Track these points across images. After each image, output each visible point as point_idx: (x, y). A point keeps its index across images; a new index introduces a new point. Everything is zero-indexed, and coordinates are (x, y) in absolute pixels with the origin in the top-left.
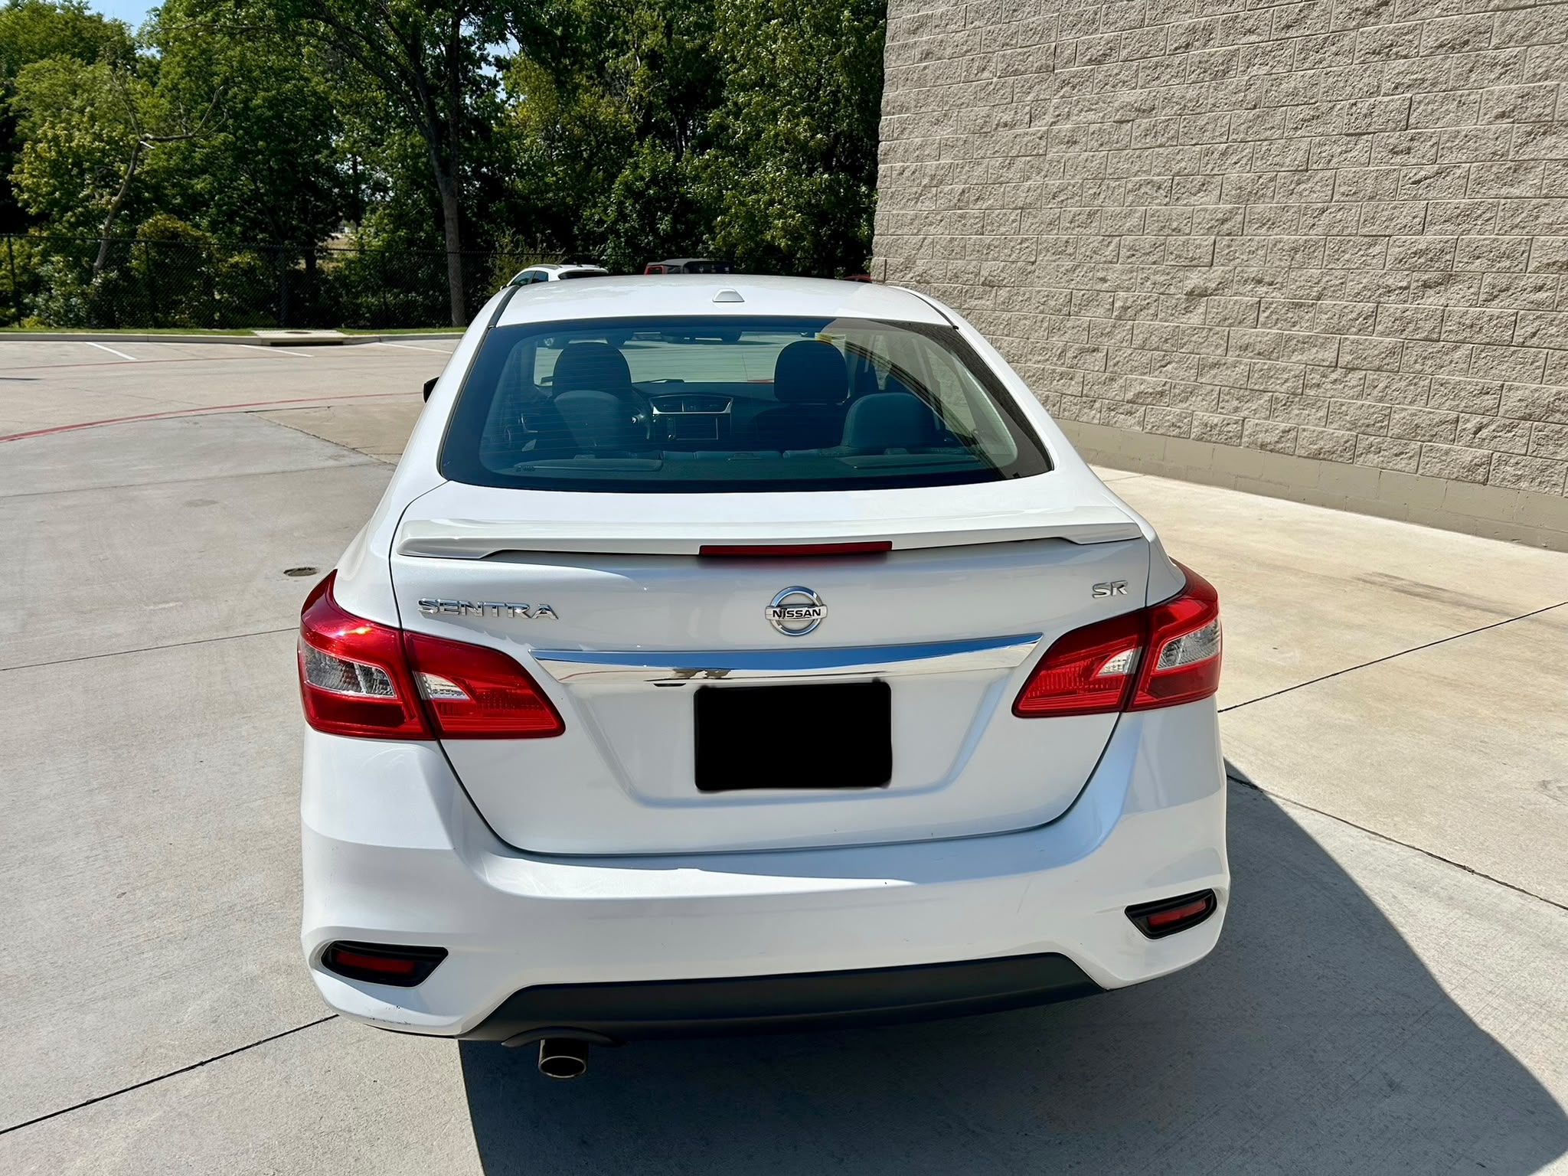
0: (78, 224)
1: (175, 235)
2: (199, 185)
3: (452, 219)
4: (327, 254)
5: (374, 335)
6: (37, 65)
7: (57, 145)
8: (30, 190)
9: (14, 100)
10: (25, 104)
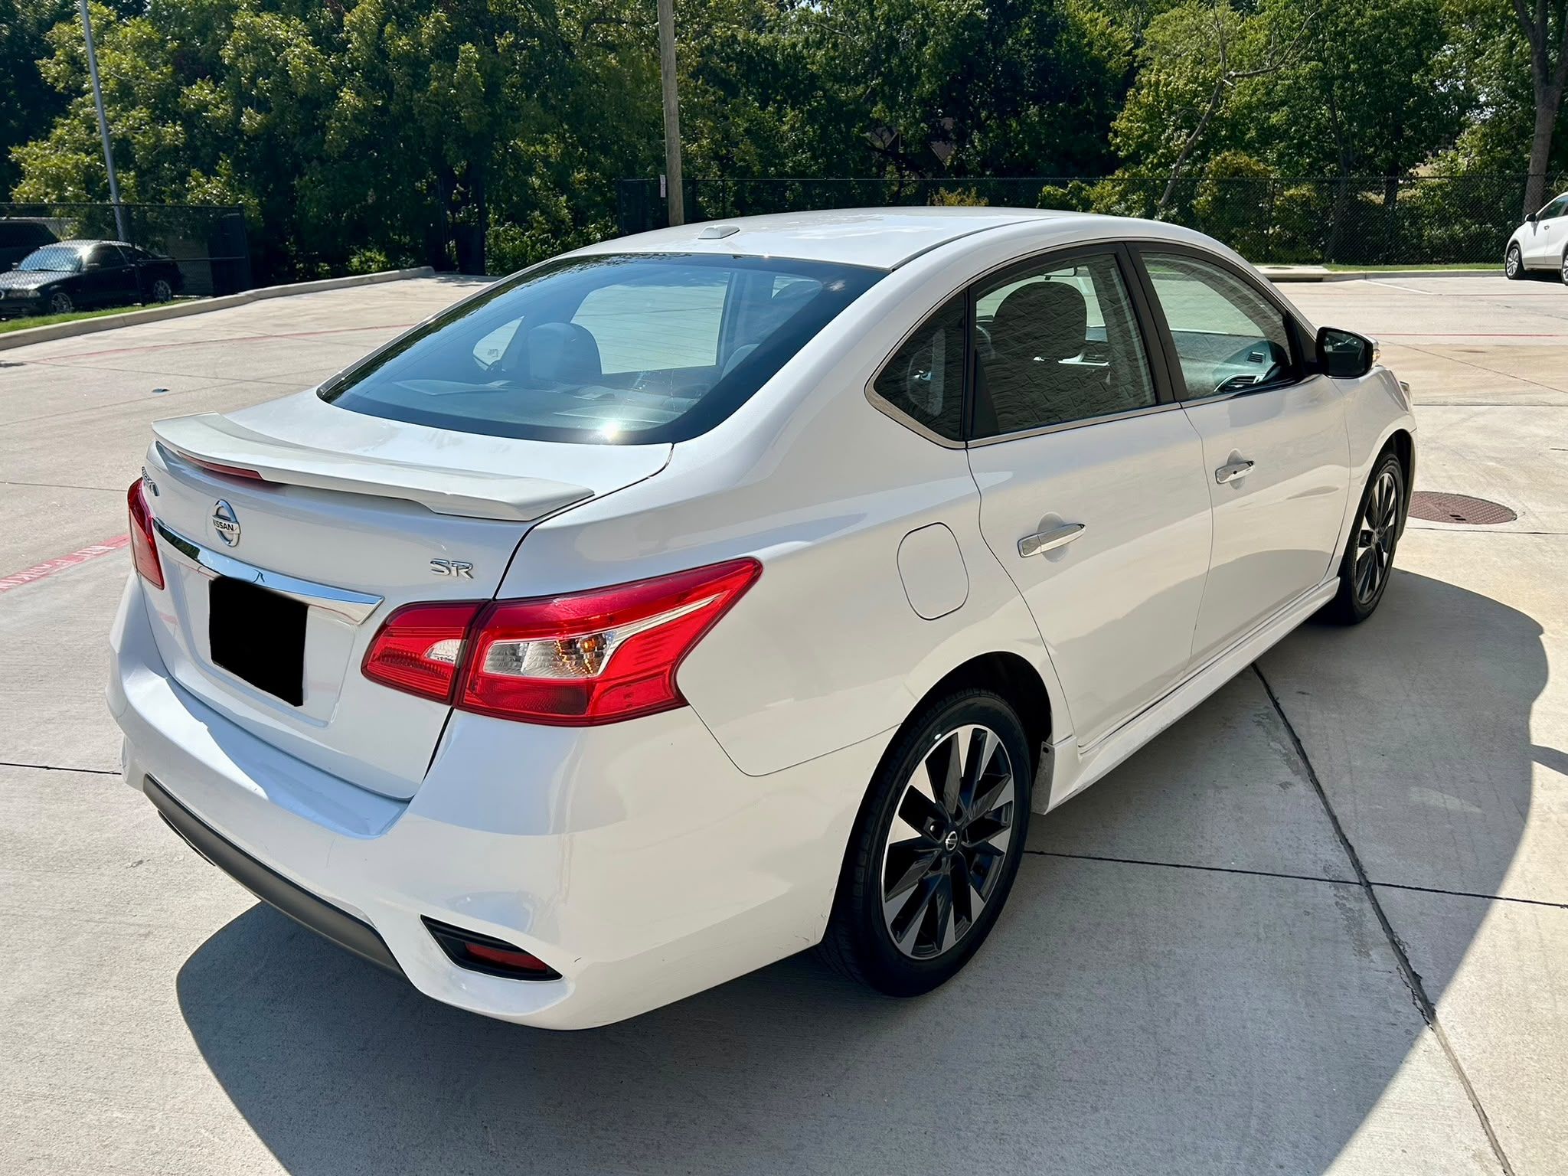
0: (1159, 164)
1: (1238, 171)
2: (1275, 119)
3: (1543, 136)
4: (1413, 181)
5: (1361, 272)
6: (1166, 16)
7: (1157, 90)
8: (1125, 135)
9: (1139, 51)
10: (1149, 54)
